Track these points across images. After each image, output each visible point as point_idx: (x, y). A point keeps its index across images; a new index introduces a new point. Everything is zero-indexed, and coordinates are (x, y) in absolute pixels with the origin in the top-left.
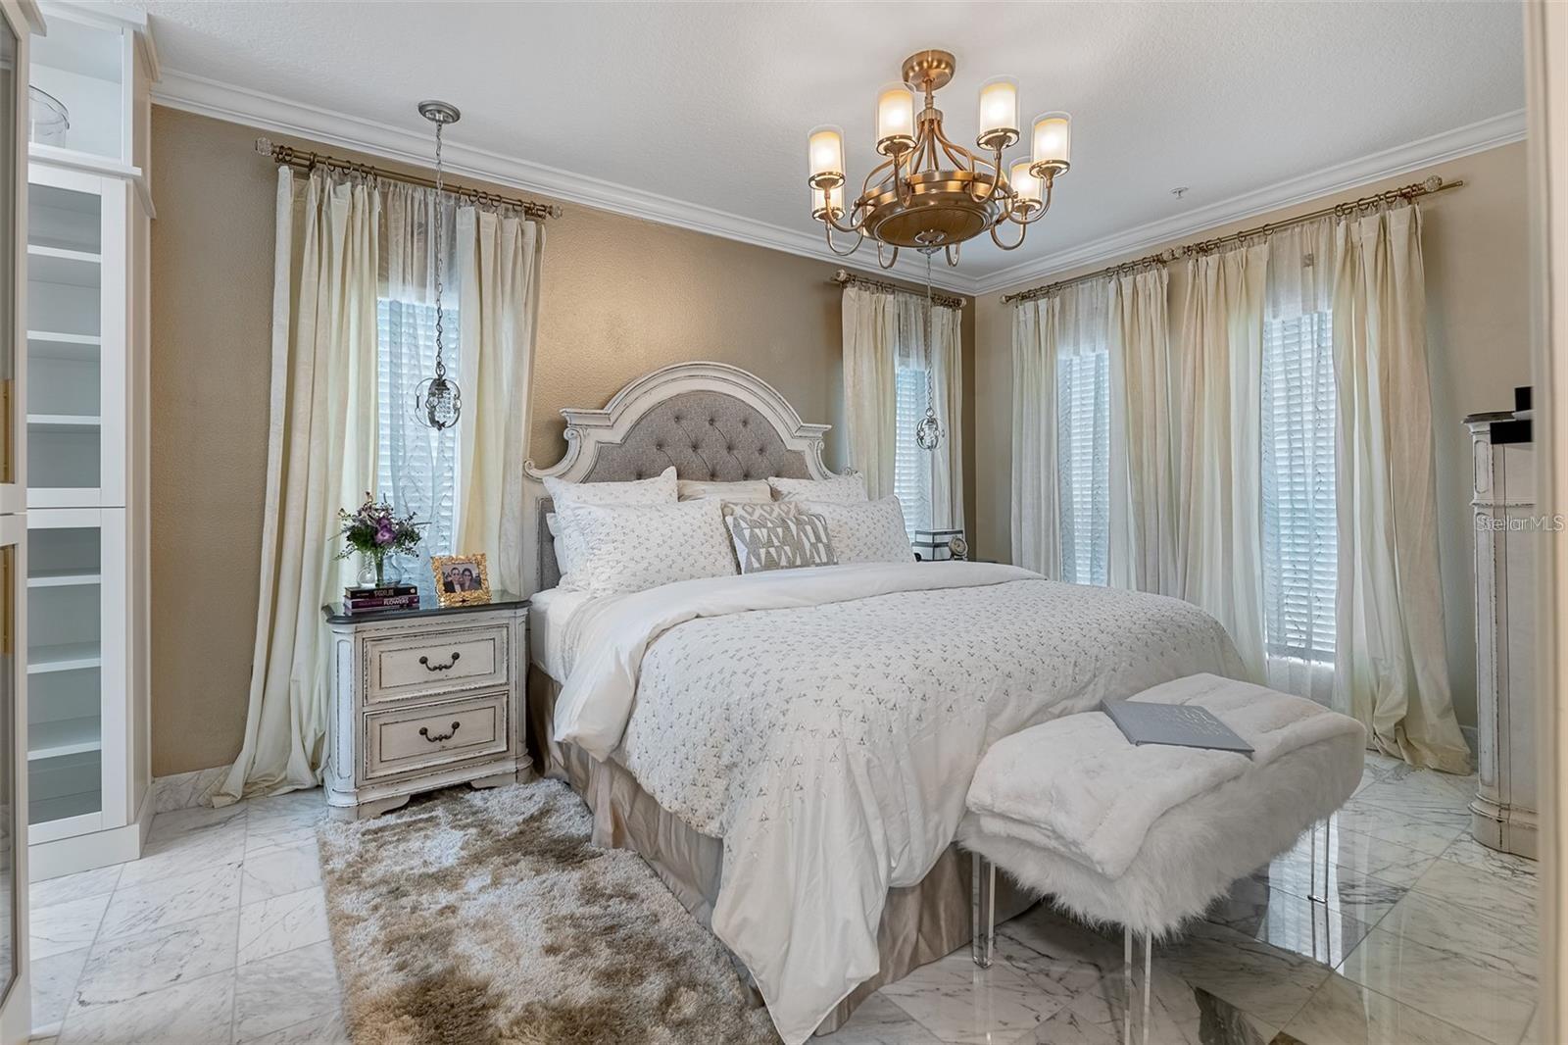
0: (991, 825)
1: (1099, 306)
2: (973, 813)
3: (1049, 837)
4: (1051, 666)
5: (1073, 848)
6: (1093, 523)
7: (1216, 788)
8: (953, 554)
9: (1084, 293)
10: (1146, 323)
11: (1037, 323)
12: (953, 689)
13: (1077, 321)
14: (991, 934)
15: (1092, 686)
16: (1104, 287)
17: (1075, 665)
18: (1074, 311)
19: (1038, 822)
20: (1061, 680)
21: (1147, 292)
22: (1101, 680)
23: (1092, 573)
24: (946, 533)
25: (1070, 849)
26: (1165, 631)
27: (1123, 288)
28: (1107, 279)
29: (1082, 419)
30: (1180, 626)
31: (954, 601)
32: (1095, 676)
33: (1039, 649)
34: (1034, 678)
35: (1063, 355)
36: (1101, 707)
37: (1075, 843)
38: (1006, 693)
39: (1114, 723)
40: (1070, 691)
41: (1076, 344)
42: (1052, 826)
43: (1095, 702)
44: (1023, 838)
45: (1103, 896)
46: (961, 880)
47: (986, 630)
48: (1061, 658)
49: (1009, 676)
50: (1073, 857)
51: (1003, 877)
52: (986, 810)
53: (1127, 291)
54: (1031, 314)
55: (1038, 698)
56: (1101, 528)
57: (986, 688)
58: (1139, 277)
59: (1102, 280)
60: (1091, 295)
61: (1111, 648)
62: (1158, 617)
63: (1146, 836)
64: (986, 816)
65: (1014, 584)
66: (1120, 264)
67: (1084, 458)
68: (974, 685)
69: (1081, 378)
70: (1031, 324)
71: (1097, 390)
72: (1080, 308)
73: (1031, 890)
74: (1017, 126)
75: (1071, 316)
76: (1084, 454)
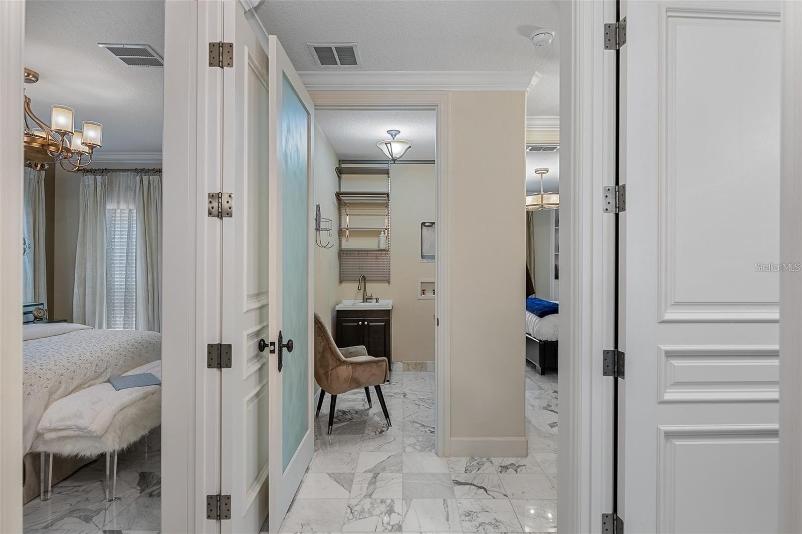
0: (49, 436)
1: (131, 186)
2: (41, 433)
3: (76, 431)
4: (84, 368)
5: (85, 431)
6: (125, 296)
7: (144, 398)
8: (36, 318)
9: (123, 179)
10: (154, 200)
11: (96, 188)
12: (31, 385)
13: (119, 190)
14: (50, 489)
15: (104, 373)
16: (134, 177)
17: (97, 366)
18: (118, 185)
19: (71, 426)
20: (88, 373)
21: (155, 185)
22: (109, 370)
23: (125, 321)
24: (31, 306)
25: (84, 432)
26: (143, 346)
27: (144, 180)
28: (136, 174)
29: (121, 242)
30: (150, 343)
31: (34, 346)
32: (106, 369)
33: (79, 362)
34: (75, 374)
35: (110, 206)
36: (108, 381)
37: (85, 428)
38: (60, 382)
39: (111, 385)
40: (94, 376)
41: (119, 202)
42: (76, 426)
43: (106, 379)
44: (65, 435)
45: (97, 445)
46: (35, 469)
47: (51, 358)
48: (90, 364)
49: (62, 375)
50: (86, 435)
51: (56, 456)
52: (47, 430)
53: (145, 183)
54: (92, 182)
55: (75, 383)
56: (129, 298)
57: (49, 382)
58: (151, 177)
59: (133, 173)
60: (127, 179)
61: (115, 356)
62: (140, 341)
63: (113, 417)
64: (46, 432)
65: (73, 333)
66: (142, 168)
67: (121, 262)
68: (43, 382)
69: (121, 220)
70: (92, 188)
71: (129, 228)
72: (121, 185)
73: (68, 456)
74: (72, 130)
75: (116, 188)
76: (121, 260)
